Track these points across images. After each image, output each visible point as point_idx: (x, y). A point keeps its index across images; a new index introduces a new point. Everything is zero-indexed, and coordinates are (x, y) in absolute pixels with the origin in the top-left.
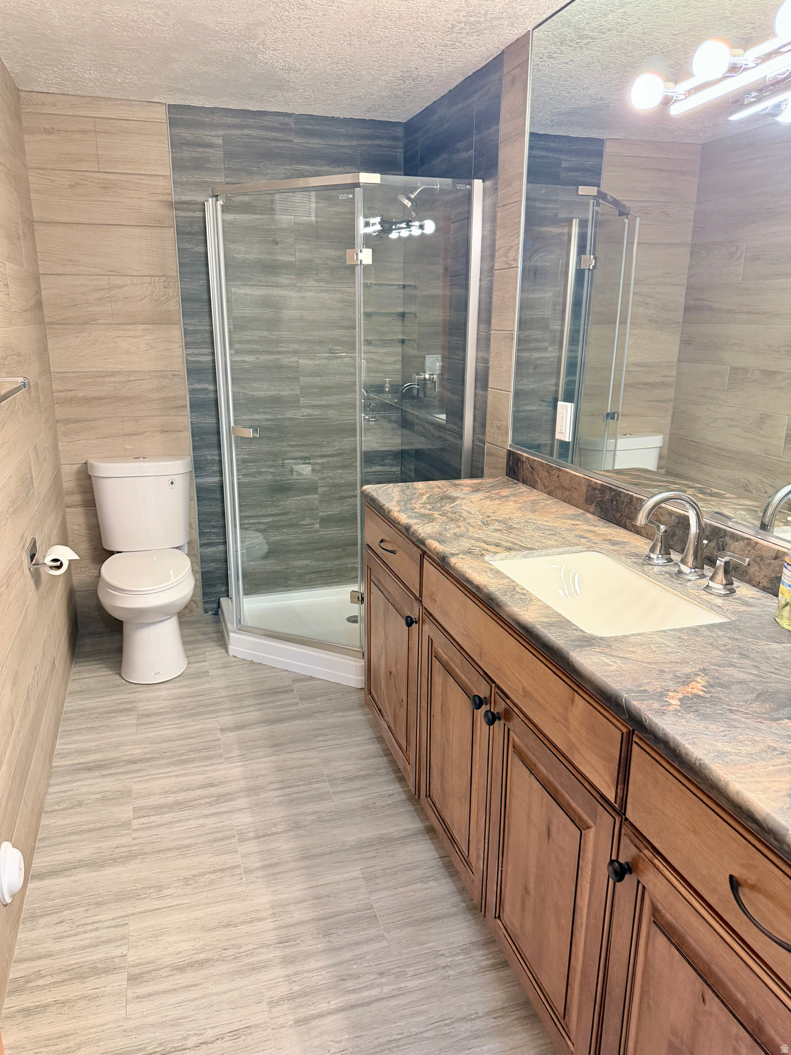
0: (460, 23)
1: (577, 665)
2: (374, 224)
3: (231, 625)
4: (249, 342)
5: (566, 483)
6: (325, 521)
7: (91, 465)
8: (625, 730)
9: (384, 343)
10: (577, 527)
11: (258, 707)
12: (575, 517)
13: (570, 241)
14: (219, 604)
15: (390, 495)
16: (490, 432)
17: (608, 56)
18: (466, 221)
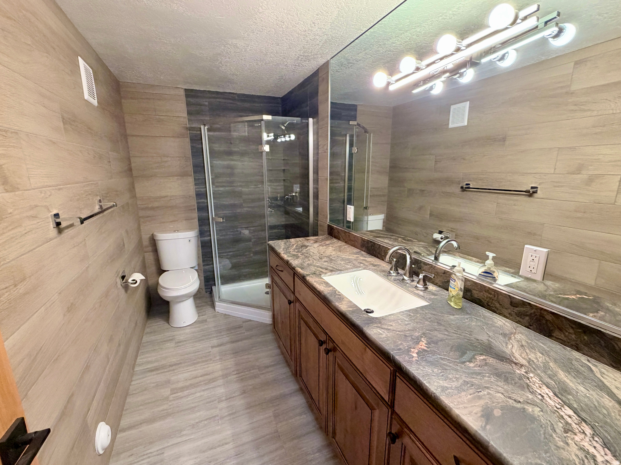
0: (301, 56)
1: (367, 335)
2: (271, 136)
3: (216, 299)
4: (222, 182)
5: (352, 238)
6: (256, 253)
7: (155, 235)
8: (392, 369)
9: (276, 181)
10: (359, 258)
11: (228, 335)
12: (357, 253)
13: (346, 142)
14: (212, 290)
15: (280, 246)
16: (320, 217)
17: (359, 71)
18: (306, 135)
